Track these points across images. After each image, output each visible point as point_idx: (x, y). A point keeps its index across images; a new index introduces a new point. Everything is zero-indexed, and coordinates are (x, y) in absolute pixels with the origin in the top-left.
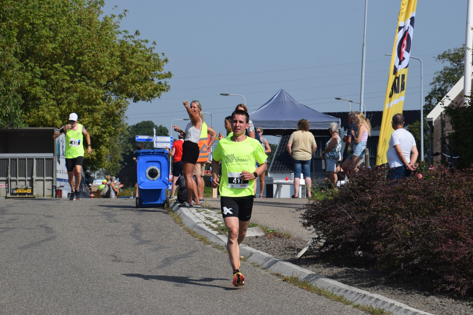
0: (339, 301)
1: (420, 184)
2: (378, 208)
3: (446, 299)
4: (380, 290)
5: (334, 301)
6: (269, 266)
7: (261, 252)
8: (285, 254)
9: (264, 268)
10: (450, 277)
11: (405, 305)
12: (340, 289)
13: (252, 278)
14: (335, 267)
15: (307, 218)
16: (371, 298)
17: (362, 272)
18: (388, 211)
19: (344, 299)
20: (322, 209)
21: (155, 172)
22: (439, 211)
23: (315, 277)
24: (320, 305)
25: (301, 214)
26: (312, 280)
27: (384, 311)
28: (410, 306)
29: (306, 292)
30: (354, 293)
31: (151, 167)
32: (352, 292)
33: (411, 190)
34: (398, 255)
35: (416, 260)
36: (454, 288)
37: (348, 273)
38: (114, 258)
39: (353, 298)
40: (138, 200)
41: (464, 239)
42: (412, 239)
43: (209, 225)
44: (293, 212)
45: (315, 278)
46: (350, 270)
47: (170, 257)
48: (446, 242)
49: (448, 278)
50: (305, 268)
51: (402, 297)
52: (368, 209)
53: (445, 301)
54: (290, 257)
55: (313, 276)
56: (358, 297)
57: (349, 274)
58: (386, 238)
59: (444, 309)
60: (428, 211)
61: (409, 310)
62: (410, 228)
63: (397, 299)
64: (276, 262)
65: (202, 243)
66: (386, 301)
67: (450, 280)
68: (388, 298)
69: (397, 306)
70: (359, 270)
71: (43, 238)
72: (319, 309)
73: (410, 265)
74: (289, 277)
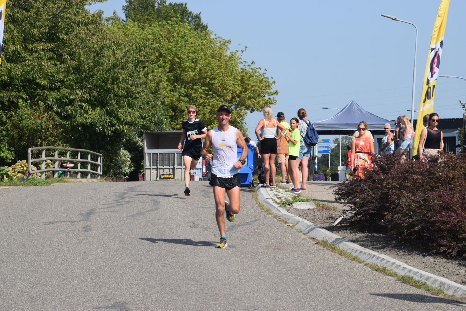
0: (354, 260)
1: (423, 166)
2: (389, 185)
3: (440, 259)
4: (388, 252)
5: (350, 260)
6: (308, 232)
7: (306, 221)
8: (325, 222)
9: (305, 234)
10: (443, 241)
11: (404, 264)
12: (357, 251)
13: (292, 241)
14: (359, 233)
15: (338, 194)
16: (378, 258)
17: (380, 237)
18: (397, 188)
19: (359, 259)
20: (349, 187)
22: (438, 187)
23: (340, 241)
24: (337, 264)
25: (333, 191)
26: (338, 243)
27: (387, 269)
28: (408, 265)
29: (331, 252)
30: (366, 254)
32: (365, 253)
33: (415, 171)
34: (403, 223)
35: (417, 227)
36: (447, 250)
37: (368, 237)
38: (192, 225)
39: (366, 258)
41: (455, 210)
42: (414, 211)
43: (275, 200)
44: (327, 189)
46: (370, 236)
48: (440, 213)
49: (442, 242)
50: (336, 234)
51: (404, 257)
52: (381, 186)
53: (438, 261)
54: (327, 225)
55: (338, 240)
56: (369, 257)
57: (368, 239)
58: (393, 209)
59: (436, 267)
60: (429, 188)
61: (406, 268)
62: (414, 201)
63: (399, 259)
64: (314, 228)
65: (266, 214)
66: (389, 260)
67: (443, 244)
68: (393, 258)
69: (397, 265)
70: (378, 235)
71: (149, 209)
72: (336, 266)
73: (411, 231)
74: (321, 240)
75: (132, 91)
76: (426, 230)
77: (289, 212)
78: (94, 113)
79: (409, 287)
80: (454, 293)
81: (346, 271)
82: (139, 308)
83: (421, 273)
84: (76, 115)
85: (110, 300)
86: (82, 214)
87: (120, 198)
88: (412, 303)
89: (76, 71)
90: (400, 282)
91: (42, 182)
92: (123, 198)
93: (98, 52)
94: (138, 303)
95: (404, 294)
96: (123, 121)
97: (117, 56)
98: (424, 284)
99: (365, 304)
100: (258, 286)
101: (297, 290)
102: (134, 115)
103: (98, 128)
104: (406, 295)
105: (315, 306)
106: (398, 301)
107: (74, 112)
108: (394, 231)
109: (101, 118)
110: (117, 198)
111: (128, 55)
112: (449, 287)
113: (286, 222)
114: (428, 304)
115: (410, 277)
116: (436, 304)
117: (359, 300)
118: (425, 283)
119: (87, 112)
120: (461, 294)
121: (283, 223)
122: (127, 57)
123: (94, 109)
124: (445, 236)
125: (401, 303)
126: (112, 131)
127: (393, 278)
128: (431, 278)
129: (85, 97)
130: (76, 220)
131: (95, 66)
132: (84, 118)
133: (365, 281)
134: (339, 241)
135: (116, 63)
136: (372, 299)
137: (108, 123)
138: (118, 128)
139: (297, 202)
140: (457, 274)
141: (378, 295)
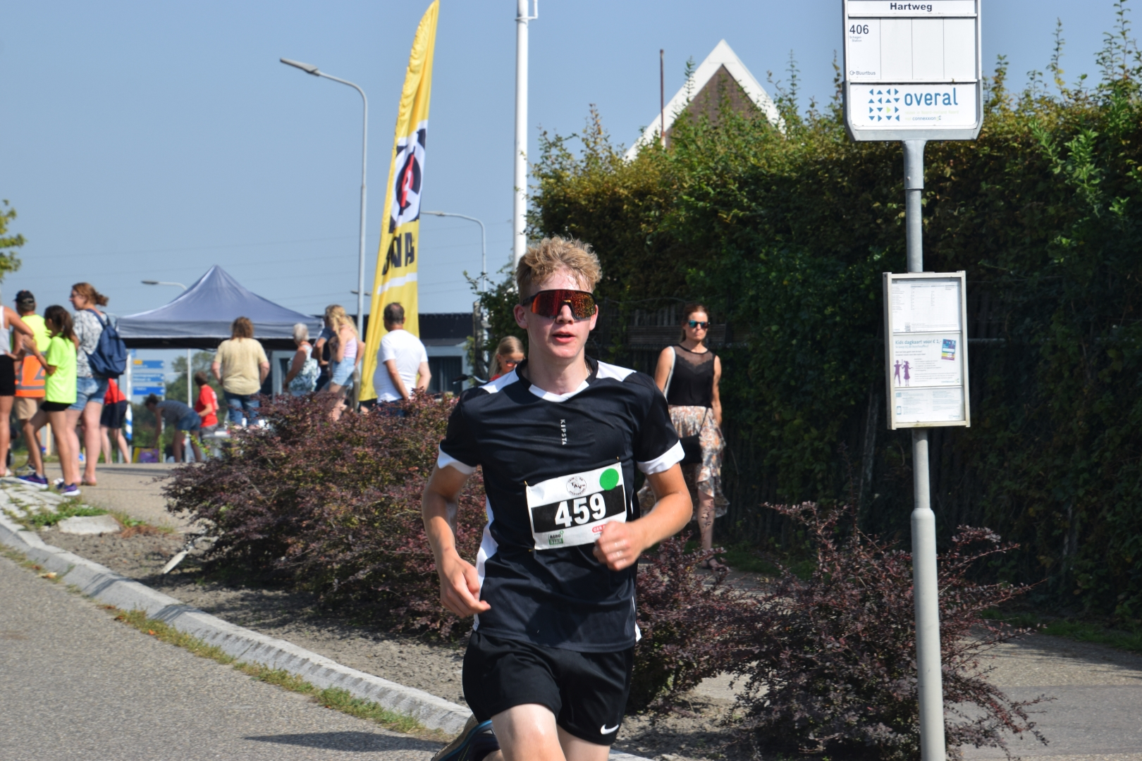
0: (210, 658)
2: (298, 472)
3: (414, 646)
4: (293, 633)
5: (200, 656)
6: (97, 592)
7: (92, 565)
8: (141, 566)
9: (88, 596)
10: (420, 602)
11: (330, 661)
12: (217, 634)
13: (52, 616)
14: (225, 589)
16: (270, 649)
17: (276, 598)
18: (319, 478)
19: (221, 653)
22: (411, 475)
23: (176, 611)
24: (166, 667)
26: (170, 617)
27: (288, 675)
28: (339, 663)
29: (152, 641)
30: (241, 641)
32: (238, 639)
33: (361, 437)
34: (331, 563)
35: (361, 572)
36: (429, 623)
37: (247, 600)
39: (238, 650)
42: (356, 534)
43: (10, 513)
45: (177, 613)
46: (252, 596)
48: (415, 536)
49: (419, 605)
50: (167, 593)
51: (331, 644)
52: (278, 474)
53: (409, 650)
54: (147, 573)
55: (173, 610)
56: (246, 648)
57: (246, 603)
58: (308, 530)
59: (402, 665)
60: (393, 478)
61: (332, 671)
62: (356, 510)
63: (318, 650)
64: (112, 582)
66: (295, 654)
67: (421, 609)
68: (304, 647)
69: (313, 664)
70: (271, 594)
72: (163, 674)
73: (350, 582)
74: (128, 612)
76: (384, 579)
77: (48, 544)
79: (337, 715)
80: (441, 724)
81: (188, 685)
83: (368, 681)
88: (343, 753)
90: (317, 704)
95: (326, 734)
98: (374, 708)
104: (331, 735)
106: (309, 752)
108: (309, 581)
112: (431, 711)
113: (38, 569)
114: (380, 753)
115: (341, 692)
116: (399, 753)
117: (215, 754)
118: (376, 704)
120: (456, 725)
121: (30, 571)
124: (426, 592)
125: (317, 755)
127: (301, 697)
133: (233, 707)
134: (174, 612)
136: (248, 751)
139: (70, 516)
140: (450, 680)
141: (263, 739)
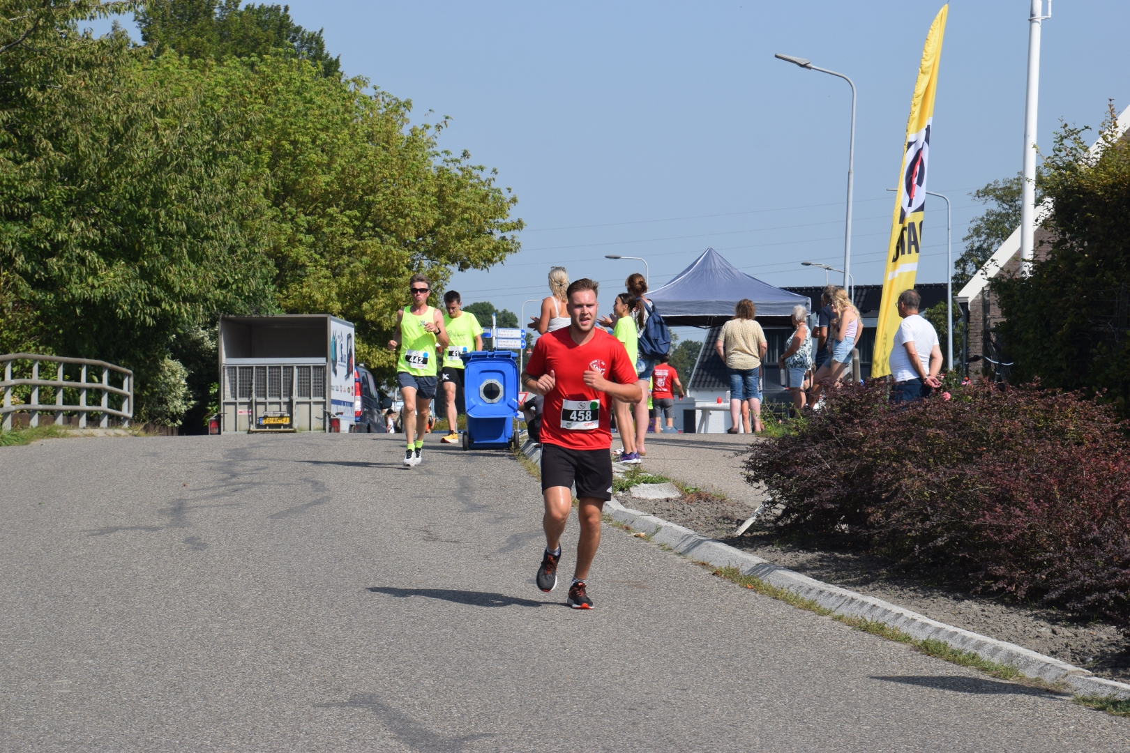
0: (808, 610)
1: (947, 410)
2: (876, 451)
3: (991, 606)
4: (879, 591)
5: (800, 608)
6: (688, 550)
7: (675, 526)
8: (717, 529)
9: (680, 554)
10: (998, 567)
11: (921, 616)
12: (810, 589)
13: (659, 570)
14: (801, 551)
15: (754, 468)
16: (863, 604)
17: (848, 561)
18: (893, 455)
19: (818, 606)
20: (779, 453)
21: (495, 389)
22: (980, 455)
23: (767, 568)
24: (775, 617)
25: (743, 461)
26: (763, 574)
27: (886, 626)
28: (930, 618)
29: (752, 594)
30: (834, 596)
31: (488, 381)
32: (831, 594)
33: (932, 420)
34: (910, 531)
35: (940, 539)
36: (1005, 586)
37: (824, 561)
38: (426, 535)
39: (833, 604)
40: (466, 437)
41: (1023, 503)
42: (933, 504)
44: (730, 457)
45: (768, 570)
46: (827, 557)
47: (521, 534)
48: (990, 509)
49: (995, 570)
50: (751, 552)
51: (916, 601)
52: (857, 452)
53: (990, 609)
54: (724, 535)
55: (764, 567)
56: (841, 602)
57: (825, 564)
58: (889, 501)
59: (988, 622)
60: (961, 456)
61: (927, 624)
62: (929, 484)
63: (907, 605)
64: (700, 542)
66: (889, 609)
67: (998, 574)
68: (893, 603)
69: (907, 618)
70: (843, 556)
71: (309, 499)
72: (775, 622)
73: (930, 548)
74: (723, 568)
75: (199, 223)
77: (627, 507)
78: (112, 274)
79: (941, 663)
80: (1040, 673)
81: (801, 632)
82: (409, 705)
83: (963, 634)
84: (70, 279)
85: (339, 690)
86: (162, 512)
87: (228, 476)
88: (961, 694)
89: (66, 176)
90: (920, 653)
91: (9, 436)
92: (234, 475)
93: (119, 132)
94: (402, 696)
95: (938, 677)
96: (180, 292)
97: (165, 141)
98: (973, 658)
99: (867, 697)
100: (633, 662)
101: (716, 670)
102: (204, 278)
103: (121, 308)
104: (942, 679)
105: (768, 701)
106: (930, 692)
107: (65, 272)
109: (129, 285)
110: (220, 476)
111: (191, 140)
112: (1028, 663)
113: (627, 528)
114: (993, 695)
115: (939, 643)
116: (1010, 696)
117: (851, 689)
118: (976, 654)
119: (94, 272)
120: (1054, 676)
121: (621, 530)
122: (188, 143)
123: (110, 265)
124: (1001, 559)
125: (938, 694)
126: (154, 317)
127: (904, 646)
128: (985, 644)
129: (92, 236)
130: (157, 523)
131: (113, 165)
132: (88, 285)
133: (848, 651)
134: (765, 569)
135: (164, 158)
136: (878, 688)
137: (145, 298)
138: (168, 308)
139: (639, 483)
140: (1037, 637)
141: (886, 679)
